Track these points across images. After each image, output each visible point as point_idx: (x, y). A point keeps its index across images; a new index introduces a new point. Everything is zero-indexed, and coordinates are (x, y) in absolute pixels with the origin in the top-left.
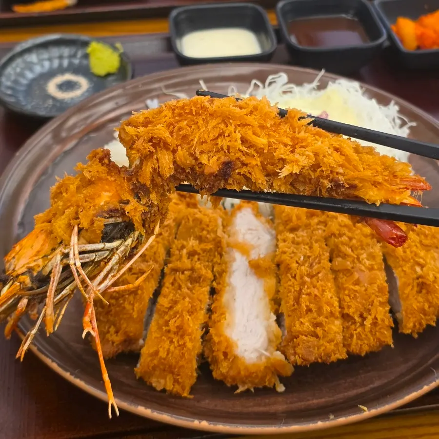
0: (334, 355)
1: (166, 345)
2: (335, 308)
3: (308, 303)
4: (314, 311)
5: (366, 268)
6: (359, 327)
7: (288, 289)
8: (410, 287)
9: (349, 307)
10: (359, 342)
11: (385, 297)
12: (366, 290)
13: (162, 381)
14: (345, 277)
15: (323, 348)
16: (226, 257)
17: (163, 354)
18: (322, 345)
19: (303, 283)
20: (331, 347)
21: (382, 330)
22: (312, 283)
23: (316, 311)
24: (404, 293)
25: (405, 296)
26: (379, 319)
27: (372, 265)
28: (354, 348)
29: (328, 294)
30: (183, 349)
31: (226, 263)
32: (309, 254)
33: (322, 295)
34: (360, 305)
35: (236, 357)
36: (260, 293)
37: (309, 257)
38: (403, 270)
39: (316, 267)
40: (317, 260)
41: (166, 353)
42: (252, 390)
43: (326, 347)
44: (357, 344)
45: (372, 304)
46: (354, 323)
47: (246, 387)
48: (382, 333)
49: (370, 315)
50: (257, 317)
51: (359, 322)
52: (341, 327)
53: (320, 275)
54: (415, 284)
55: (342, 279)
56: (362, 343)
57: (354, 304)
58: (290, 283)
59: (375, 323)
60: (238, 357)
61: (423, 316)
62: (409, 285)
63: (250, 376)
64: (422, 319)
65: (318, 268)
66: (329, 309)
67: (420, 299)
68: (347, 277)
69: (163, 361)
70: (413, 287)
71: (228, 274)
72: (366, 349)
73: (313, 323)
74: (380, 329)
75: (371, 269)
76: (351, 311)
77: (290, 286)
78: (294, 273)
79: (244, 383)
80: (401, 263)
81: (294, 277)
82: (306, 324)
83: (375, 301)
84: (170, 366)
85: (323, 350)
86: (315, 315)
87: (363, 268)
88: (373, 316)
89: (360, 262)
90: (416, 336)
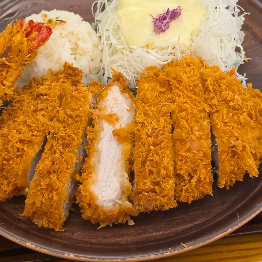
0: (167, 206)
1: (40, 198)
2: (170, 171)
3: (150, 168)
4: (154, 174)
5: (197, 138)
6: (187, 183)
7: (139, 154)
8: (226, 154)
9: (181, 169)
10: (187, 194)
11: (208, 160)
12: (194, 156)
13: (41, 221)
14: (180, 146)
15: (159, 201)
16: (96, 127)
17: (38, 205)
18: (159, 199)
19: (149, 151)
20: (165, 200)
21: (205, 185)
22: (155, 150)
23: (156, 173)
24: (221, 158)
25: (222, 160)
26: (202, 178)
27: (201, 136)
28: (183, 199)
29: (166, 161)
30: (52, 201)
31: (96, 133)
32: (156, 127)
33: (161, 161)
34: (189, 168)
35: (97, 207)
36: (119, 155)
37: (156, 129)
38: (222, 141)
39: (160, 137)
40: (162, 131)
41: (40, 204)
42: (111, 225)
43: (161, 201)
44: (185, 196)
45: (198, 166)
46: (184, 180)
47: (106, 224)
48: (204, 187)
49: (196, 175)
50: (115, 174)
51: (187, 180)
52: (174, 184)
53: (162, 144)
54: (230, 151)
55: (179, 146)
56: (189, 196)
57: (184, 167)
58: (140, 150)
59: (199, 181)
60: (99, 206)
61: (233, 176)
62: (225, 152)
63: (107, 218)
64: (233, 177)
65: (161, 138)
66: (165, 172)
67: (233, 163)
68: (182, 145)
69: (38, 208)
70: (228, 153)
71: (97, 141)
72: (191, 199)
73: (153, 182)
74: (203, 184)
75: (200, 138)
76: (182, 172)
77: (141, 152)
78: (144, 142)
79: (104, 222)
80: (221, 135)
81: (144, 145)
82: (148, 183)
83: (200, 165)
84: (44, 213)
85: (159, 203)
86: (155, 176)
87: (194, 138)
88: (198, 176)
89: (193, 133)
90: (228, 189)
